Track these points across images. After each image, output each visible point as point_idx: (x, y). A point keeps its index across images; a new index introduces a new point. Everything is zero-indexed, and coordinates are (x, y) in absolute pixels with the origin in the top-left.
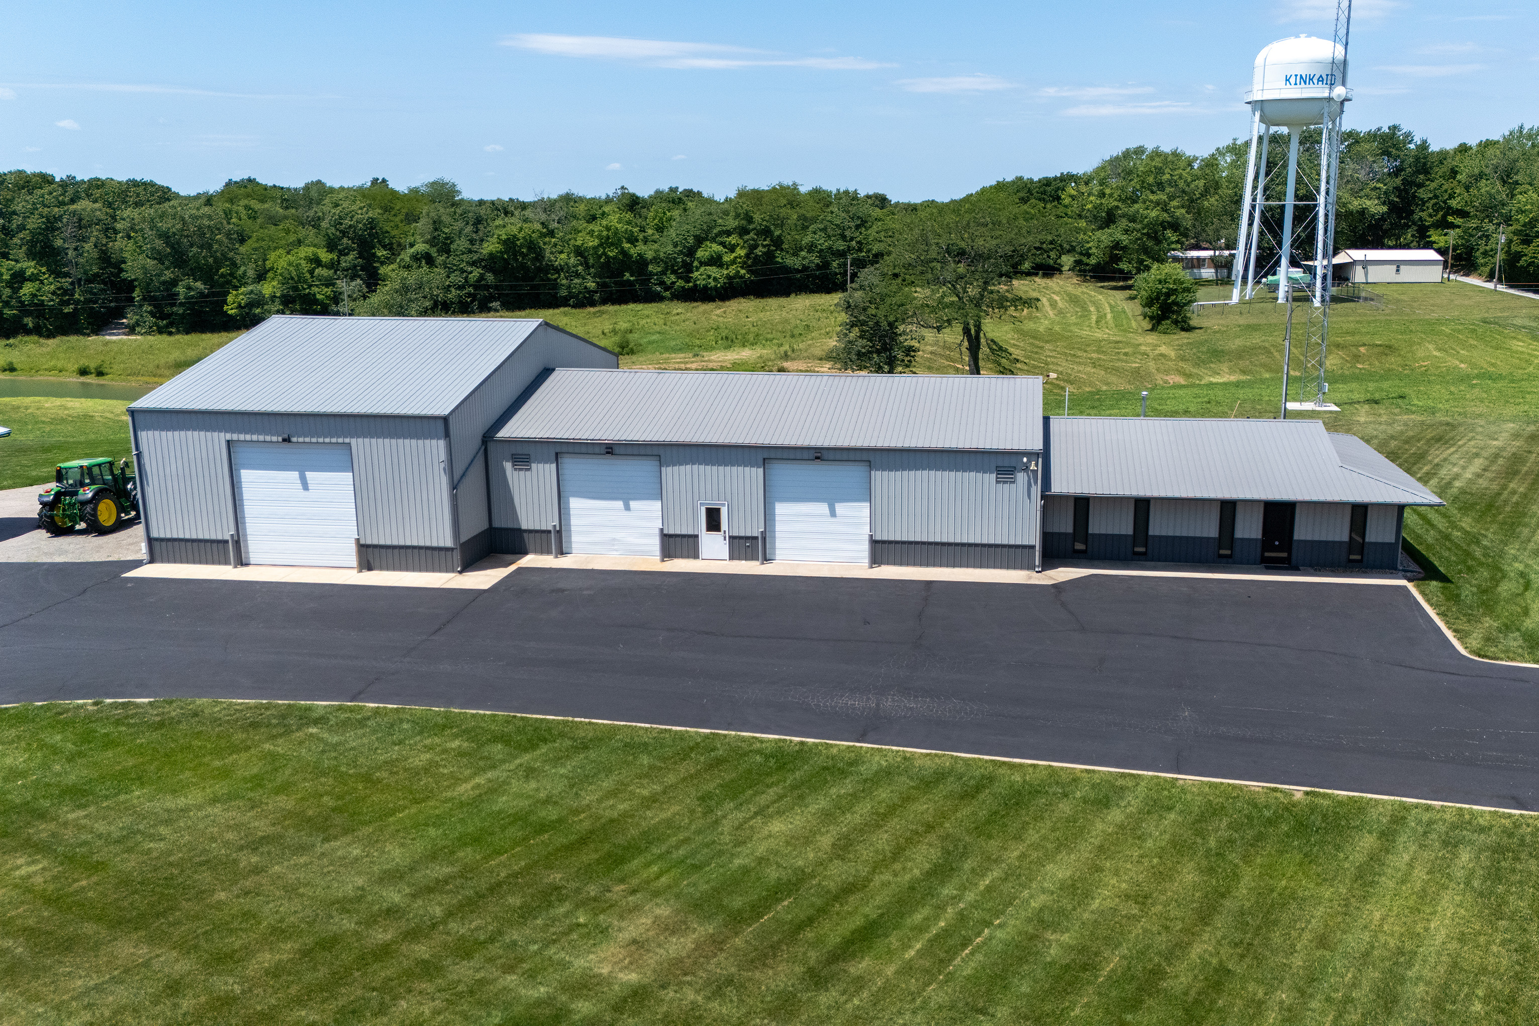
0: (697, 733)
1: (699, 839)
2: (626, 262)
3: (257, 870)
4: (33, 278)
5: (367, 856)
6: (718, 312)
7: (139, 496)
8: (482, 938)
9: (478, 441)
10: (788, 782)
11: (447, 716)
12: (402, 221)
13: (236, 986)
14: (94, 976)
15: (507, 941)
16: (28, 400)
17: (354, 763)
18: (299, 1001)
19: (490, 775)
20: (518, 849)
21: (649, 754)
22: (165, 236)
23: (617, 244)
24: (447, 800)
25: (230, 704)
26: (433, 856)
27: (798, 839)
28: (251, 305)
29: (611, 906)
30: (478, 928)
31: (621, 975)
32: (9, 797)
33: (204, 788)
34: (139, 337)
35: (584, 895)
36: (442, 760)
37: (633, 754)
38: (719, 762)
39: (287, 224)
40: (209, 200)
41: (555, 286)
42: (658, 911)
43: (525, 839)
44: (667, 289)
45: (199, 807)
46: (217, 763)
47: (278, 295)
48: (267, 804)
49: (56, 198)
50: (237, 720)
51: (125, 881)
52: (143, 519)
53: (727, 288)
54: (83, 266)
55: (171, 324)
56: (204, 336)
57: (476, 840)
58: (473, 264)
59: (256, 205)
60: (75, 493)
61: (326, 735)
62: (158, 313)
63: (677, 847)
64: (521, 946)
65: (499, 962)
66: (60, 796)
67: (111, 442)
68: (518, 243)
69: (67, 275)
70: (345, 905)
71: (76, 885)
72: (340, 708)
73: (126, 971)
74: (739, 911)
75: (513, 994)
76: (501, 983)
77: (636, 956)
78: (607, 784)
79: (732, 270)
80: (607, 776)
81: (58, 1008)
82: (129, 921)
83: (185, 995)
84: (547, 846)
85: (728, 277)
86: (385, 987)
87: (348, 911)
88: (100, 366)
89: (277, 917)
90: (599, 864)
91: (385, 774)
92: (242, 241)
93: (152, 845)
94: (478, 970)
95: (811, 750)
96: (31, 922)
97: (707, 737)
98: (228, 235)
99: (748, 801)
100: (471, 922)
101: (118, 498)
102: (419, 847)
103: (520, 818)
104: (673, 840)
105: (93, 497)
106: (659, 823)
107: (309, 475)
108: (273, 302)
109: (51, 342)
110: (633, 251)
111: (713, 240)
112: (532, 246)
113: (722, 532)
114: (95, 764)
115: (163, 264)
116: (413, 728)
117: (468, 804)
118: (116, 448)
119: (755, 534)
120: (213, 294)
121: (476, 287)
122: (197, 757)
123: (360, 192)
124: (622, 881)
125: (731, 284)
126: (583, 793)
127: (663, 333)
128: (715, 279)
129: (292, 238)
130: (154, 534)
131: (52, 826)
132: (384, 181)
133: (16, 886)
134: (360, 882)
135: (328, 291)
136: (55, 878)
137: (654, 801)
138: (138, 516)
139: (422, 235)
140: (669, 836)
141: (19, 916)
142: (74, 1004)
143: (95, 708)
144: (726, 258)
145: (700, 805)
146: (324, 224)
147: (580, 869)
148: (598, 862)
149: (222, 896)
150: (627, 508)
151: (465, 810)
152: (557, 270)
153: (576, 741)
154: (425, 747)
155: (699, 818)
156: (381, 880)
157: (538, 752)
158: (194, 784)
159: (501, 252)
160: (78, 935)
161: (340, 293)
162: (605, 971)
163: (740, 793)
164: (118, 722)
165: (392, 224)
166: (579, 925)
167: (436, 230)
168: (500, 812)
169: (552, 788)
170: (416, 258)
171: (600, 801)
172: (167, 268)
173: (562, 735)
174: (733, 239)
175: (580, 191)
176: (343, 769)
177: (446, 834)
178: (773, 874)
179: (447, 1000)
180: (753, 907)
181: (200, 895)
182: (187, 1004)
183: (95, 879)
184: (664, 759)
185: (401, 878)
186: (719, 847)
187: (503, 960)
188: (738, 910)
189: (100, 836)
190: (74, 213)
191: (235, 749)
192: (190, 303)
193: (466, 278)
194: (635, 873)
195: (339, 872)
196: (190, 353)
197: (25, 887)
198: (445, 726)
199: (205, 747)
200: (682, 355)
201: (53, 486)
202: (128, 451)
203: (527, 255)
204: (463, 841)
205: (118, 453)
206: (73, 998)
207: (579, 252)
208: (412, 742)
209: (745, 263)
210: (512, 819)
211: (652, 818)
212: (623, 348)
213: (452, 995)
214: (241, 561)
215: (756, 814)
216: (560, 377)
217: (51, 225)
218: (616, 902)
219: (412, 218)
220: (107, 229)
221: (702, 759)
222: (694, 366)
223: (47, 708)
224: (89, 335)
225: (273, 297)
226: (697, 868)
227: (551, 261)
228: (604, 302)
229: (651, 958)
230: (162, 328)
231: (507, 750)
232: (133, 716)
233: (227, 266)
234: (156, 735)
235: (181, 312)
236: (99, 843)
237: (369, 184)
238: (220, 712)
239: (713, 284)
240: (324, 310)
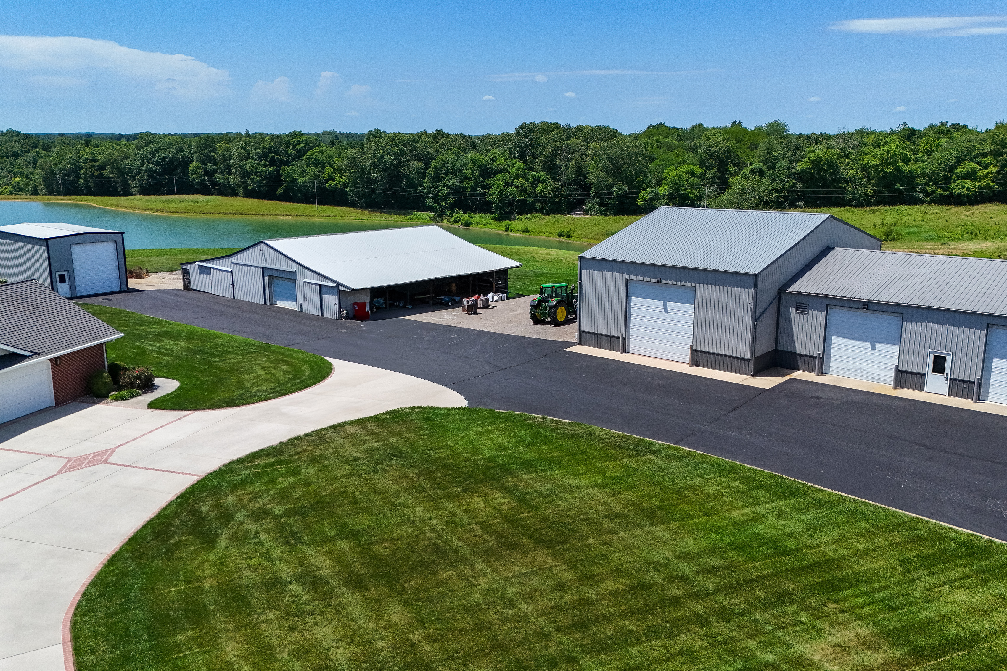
0: (905, 515)
1: (897, 589)
2: (899, 175)
3: (612, 532)
4: (544, 182)
5: (673, 540)
6: (967, 213)
7: (578, 307)
8: (737, 611)
9: (774, 292)
10: (975, 567)
11: (732, 466)
12: (747, 148)
13: (593, 596)
14: (524, 567)
15: (752, 618)
16: (532, 249)
17: (672, 482)
18: (625, 615)
19: (755, 509)
20: (767, 561)
21: (867, 521)
22: (611, 158)
23: (894, 163)
24: (725, 518)
25: (609, 432)
26: (712, 551)
27: (977, 610)
28: (651, 199)
29: (825, 616)
30: (735, 604)
31: (826, 665)
32: (498, 460)
33: (590, 477)
34: (590, 217)
35: (807, 603)
36: (726, 492)
37: (855, 518)
38: (920, 539)
39: (679, 151)
40: (637, 137)
41: (844, 191)
42: (859, 630)
43: (773, 556)
44: (927, 196)
45: (587, 488)
46: (598, 464)
47: (667, 194)
48: (622, 494)
49: (560, 137)
50: (611, 442)
51: (545, 519)
52: (578, 320)
53: (978, 196)
54: (568, 175)
55: (607, 210)
56: (623, 217)
57: (741, 548)
58: (789, 176)
59: (663, 140)
60: (548, 301)
61: (659, 462)
62: (602, 204)
63: (879, 591)
64: (761, 624)
65: (745, 629)
66: (520, 464)
67: (567, 275)
68: (822, 163)
69: (559, 180)
70: (658, 567)
71: (522, 515)
72: (669, 447)
73: (540, 569)
74: (922, 649)
75: (752, 653)
76: (745, 644)
77: (840, 656)
78: (834, 534)
79: (983, 183)
80: (834, 528)
81: (506, 579)
82: (545, 542)
83: (567, 592)
84: (787, 564)
85: (980, 187)
86: (674, 623)
87: (659, 571)
88: (569, 232)
89: (619, 562)
90: (820, 586)
91: (690, 493)
92: (652, 161)
93: (560, 503)
94: (731, 631)
95: (998, 548)
96: (499, 529)
97: (912, 519)
98: (644, 158)
99: (939, 573)
100: (731, 599)
101: (568, 306)
102: (705, 543)
103: (771, 541)
104: (876, 585)
105: (556, 304)
106: (868, 569)
107: (669, 303)
108: (664, 198)
109: (548, 217)
110: (906, 169)
111: (971, 160)
112: (831, 164)
113: (945, 375)
114: (539, 451)
115: (608, 175)
116: (710, 468)
117: (739, 524)
118: (570, 279)
119: (972, 379)
120: (632, 193)
121: (789, 191)
122: (589, 458)
123: (724, 130)
124: (836, 602)
125: (981, 193)
126: (815, 536)
127: (920, 227)
128: (968, 189)
129: (680, 159)
130: (583, 329)
131: (515, 480)
132: (740, 122)
133: (495, 508)
134: (668, 555)
135: (696, 192)
136: (513, 509)
137: (866, 554)
138: (576, 318)
139: (759, 157)
140: (874, 581)
141: (494, 524)
142: (513, 580)
143: (543, 420)
144: (980, 174)
145: (901, 566)
146: (700, 151)
147: (807, 585)
148: (820, 584)
149: (592, 541)
150: (873, 348)
151: (736, 527)
152: (847, 181)
153: (815, 500)
154: (716, 481)
155: (899, 574)
156: (680, 558)
157: (788, 502)
158: (586, 474)
159: (809, 168)
160: (520, 543)
161: (703, 194)
162: (816, 658)
163: (934, 565)
164: (552, 431)
165: (741, 150)
166: (801, 622)
167: (768, 154)
168: (758, 534)
169: (795, 527)
170: (753, 172)
171: (826, 544)
172: (610, 177)
173: (806, 494)
174: (988, 160)
175: (871, 127)
176: (666, 484)
177: (722, 540)
178: (952, 630)
179: (710, 643)
180: (933, 649)
181: (582, 538)
182: (567, 597)
183: (531, 514)
184: (878, 528)
185: (692, 559)
186: (911, 599)
187: (748, 629)
188: (921, 647)
189: (536, 491)
190: (568, 145)
191: (609, 458)
192: (619, 198)
193: (783, 186)
194: (845, 599)
195: (656, 546)
196: (615, 226)
197: (498, 509)
198: (730, 471)
199: (594, 454)
200: (932, 243)
201: (538, 296)
202: (576, 280)
203: (827, 171)
204: (732, 546)
205: (570, 281)
206: (513, 577)
207: (865, 169)
208: (708, 477)
209: (995, 177)
210: (765, 541)
211: (863, 565)
212: (888, 236)
213: (713, 641)
214: (625, 351)
215: (945, 583)
216: (837, 252)
217: (556, 152)
218: (830, 614)
219: (754, 146)
220: (582, 154)
221: (907, 534)
222: (941, 252)
223: (521, 416)
224: (566, 215)
225: (664, 195)
226: (892, 608)
227: (844, 175)
228: (878, 203)
229: (850, 660)
230: (603, 211)
231: (768, 495)
232: (560, 429)
233: (641, 176)
234: (570, 442)
235: (613, 203)
236: (536, 495)
237: (730, 125)
238: (603, 435)
239: (966, 192)
240: (692, 204)
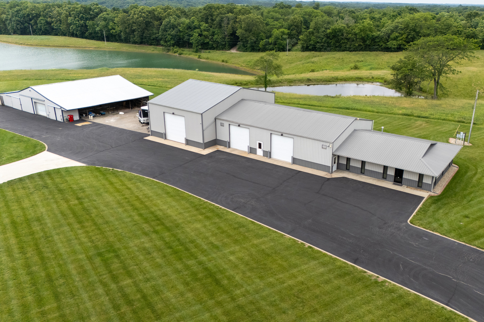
2: (368, 38)
4: (217, 34)
9: (213, 119)
22: (247, 24)
23: (366, 32)
28: (266, 45)
34: (239, 52)
44: (380, 47)
47: (273, 42)
49: (224, 11)
54: (228, 31)
55: (246, 49)
62: (244, 46)
85: (399, 44)
88: (227, 60)
92: (267, 26)
98: (263, 24)
110: (371, 35)
112: (341, 31)
113: (262, 149)
115: (246, 32)
119: (268, 151)
120: (257, 41)
121: (324, 43)
125: (400, 47)
128: (394, 45)
130: (152, 130)
135: (285, 42)
139: (312, 26)
143: (111, 170)
144: (399, 38)
146: (289, 21)
152: (348, 39)
159: (332, 33)
170: (310, 33)
190: (227, 16)
192: (251, 44)
193: (322, 40)
207: (355, 34)
212: (356, 67)
214: (166, 139)
220: (235, 21)
233: (262, 33)
235: (249, 46)
